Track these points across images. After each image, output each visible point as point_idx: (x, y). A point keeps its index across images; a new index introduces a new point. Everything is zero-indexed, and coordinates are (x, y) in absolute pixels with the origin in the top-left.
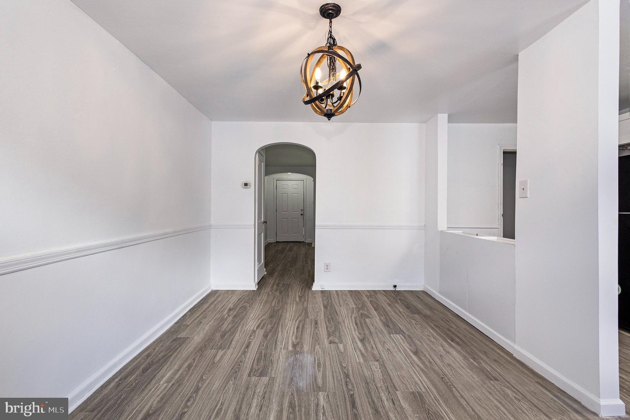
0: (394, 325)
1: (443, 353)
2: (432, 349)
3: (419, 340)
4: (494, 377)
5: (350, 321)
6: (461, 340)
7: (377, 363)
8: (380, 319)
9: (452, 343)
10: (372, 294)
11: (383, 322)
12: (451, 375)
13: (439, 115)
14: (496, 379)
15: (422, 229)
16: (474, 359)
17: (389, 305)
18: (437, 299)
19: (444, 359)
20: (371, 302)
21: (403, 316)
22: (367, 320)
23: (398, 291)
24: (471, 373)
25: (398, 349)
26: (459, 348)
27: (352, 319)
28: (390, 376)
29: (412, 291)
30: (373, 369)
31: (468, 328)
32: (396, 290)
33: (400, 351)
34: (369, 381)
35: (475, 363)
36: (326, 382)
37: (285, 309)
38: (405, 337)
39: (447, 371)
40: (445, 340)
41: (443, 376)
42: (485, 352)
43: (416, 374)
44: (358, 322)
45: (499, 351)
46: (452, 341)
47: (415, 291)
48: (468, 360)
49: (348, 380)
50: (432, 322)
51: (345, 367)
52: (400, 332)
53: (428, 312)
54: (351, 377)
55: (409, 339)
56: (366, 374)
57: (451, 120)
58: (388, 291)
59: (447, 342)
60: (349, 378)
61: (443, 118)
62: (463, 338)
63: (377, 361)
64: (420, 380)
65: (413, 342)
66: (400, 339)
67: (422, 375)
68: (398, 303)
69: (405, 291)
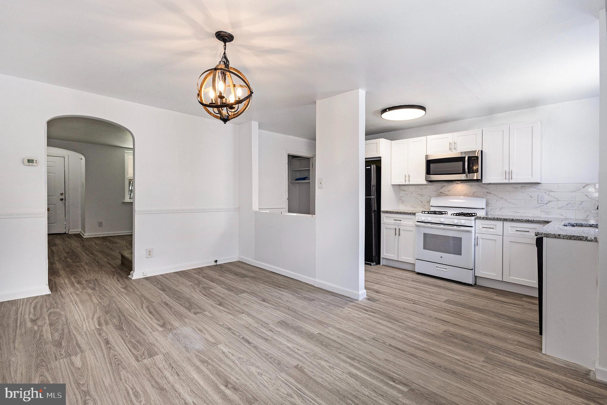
0: (237, 289)
1: (280, 296)
2: (271, 295)
3: (260, 293)
4: (312, 299)
5: (198, 295)
6: (284, 286)
7: (243, 315)
8: (222, 287)
9: (281, 289)
10: (199, 271)
11: (226, 289)
12: (292, 306)
13: (252, 122)
14: (314, 300)
15: (237, 211)
16: (297, 293)
17: (220, 276)
18: (252, 265)
19: (282, 299)
20: (203, 277)
21: (237, 281)
22: (212, 290)
23: (219, 265)
24: (301, 301)
25: (251, 302)
26: (286, 290)
27: (198, 293)
28: (259, 319)
29: (230, 263)
30: (244, 319)
31: (283, 278)
32: (217, 264)
33: (253, 303)
34: (247, 326)
35: (299, 295)
36: (217, 338)
37: (117, 302)
38: (249, 294)
39: (288, 304)
40: (275, 288)
41: (288, 308)
42: (300, 288)
43: (273, 312)
44: (206, 294)
45: (306, 286)
46: (280, 288)
47: (232, 262)
48: (295, 295)
49: (232, 331)
50: (260, 280)
51: (223, 325)
52: (244, 292)
53: (252, 275)
54: (233, 329)
55: (253, 293)
56: (242, 323)
57: (260, 127)
58: (211, 266)
59: (277, 289)
60: (232, 330)
61: (255, 124)
62: (284, 284)
63: (243, 313)
64: (278, 314)
65: (257, 295)
66: (246, 295)
67: (277, 311)
68: (226, 273)
69: (225, 264)
